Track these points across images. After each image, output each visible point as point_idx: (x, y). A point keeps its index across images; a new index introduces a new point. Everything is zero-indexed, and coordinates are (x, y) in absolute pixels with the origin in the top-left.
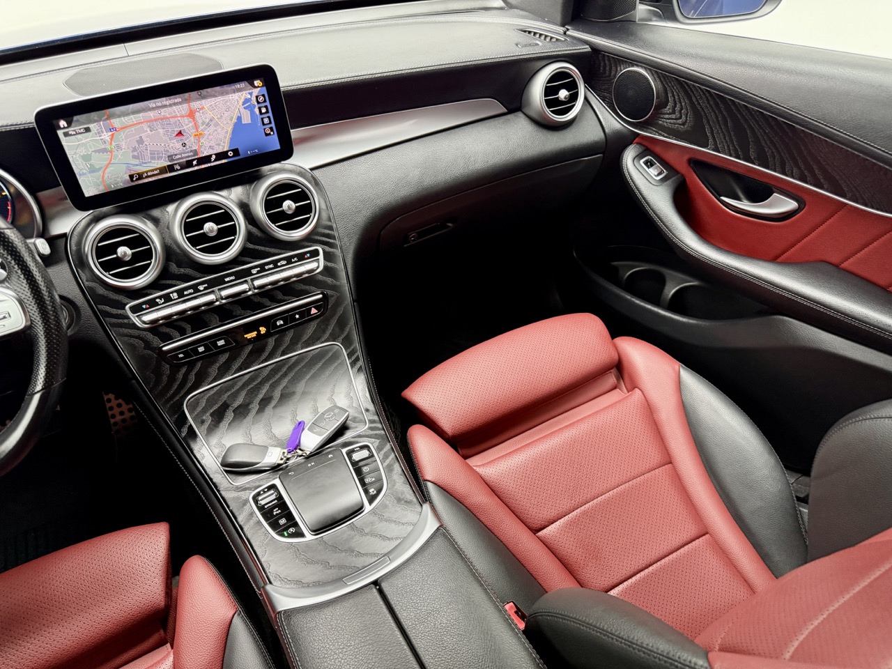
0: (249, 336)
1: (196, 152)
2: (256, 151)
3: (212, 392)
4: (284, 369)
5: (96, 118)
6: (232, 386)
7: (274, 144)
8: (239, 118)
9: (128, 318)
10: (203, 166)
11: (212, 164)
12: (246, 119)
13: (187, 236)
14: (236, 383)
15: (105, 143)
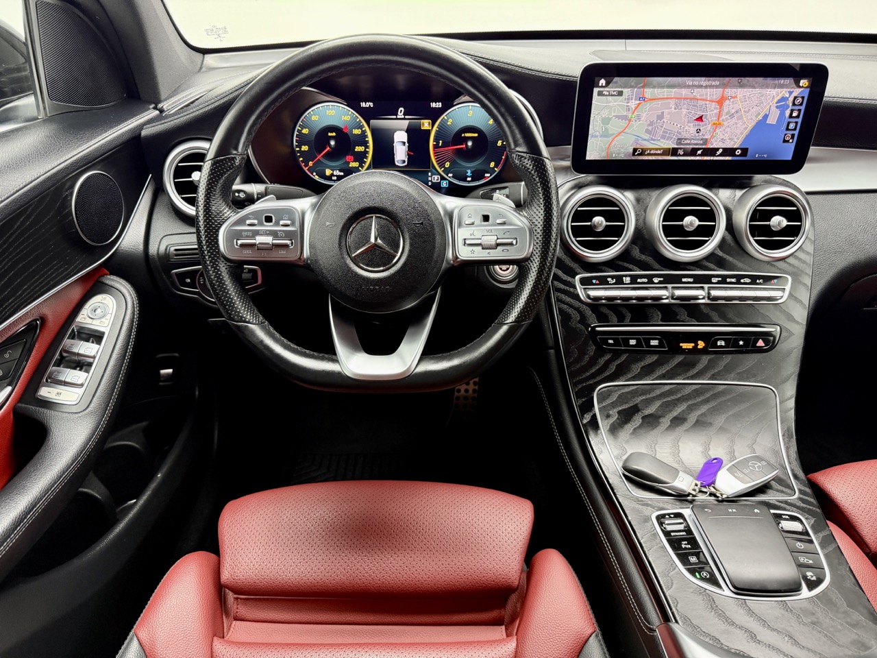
0: (685, 346)
1: (706, 141)
2: (765, 156)
3: (627, 390)
4: (708, 395)
5: (633, 84)
6: (649, 392)
7: (787, 153)
8: (766, 116)
9: (574, 287)
10: (706, 158)
11: (715, 158)
12: (772, 120)
13: (664, 223)
14: (653, 390)
15: (629, 111)
